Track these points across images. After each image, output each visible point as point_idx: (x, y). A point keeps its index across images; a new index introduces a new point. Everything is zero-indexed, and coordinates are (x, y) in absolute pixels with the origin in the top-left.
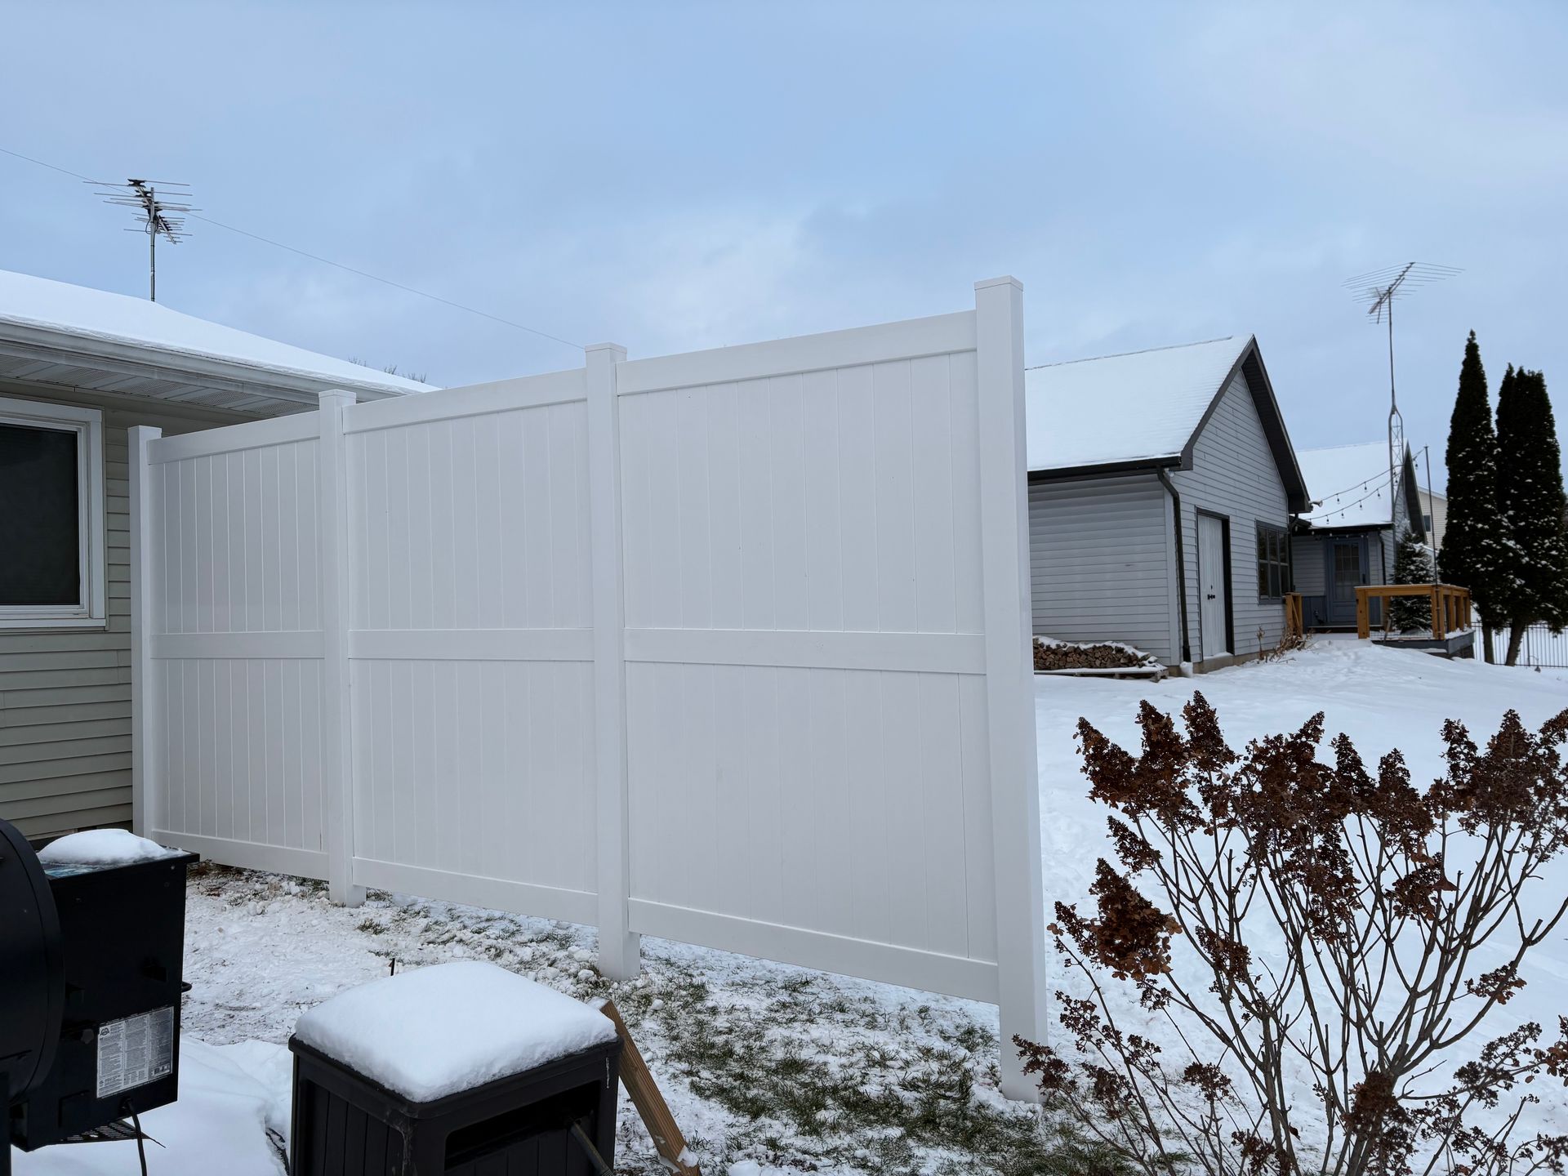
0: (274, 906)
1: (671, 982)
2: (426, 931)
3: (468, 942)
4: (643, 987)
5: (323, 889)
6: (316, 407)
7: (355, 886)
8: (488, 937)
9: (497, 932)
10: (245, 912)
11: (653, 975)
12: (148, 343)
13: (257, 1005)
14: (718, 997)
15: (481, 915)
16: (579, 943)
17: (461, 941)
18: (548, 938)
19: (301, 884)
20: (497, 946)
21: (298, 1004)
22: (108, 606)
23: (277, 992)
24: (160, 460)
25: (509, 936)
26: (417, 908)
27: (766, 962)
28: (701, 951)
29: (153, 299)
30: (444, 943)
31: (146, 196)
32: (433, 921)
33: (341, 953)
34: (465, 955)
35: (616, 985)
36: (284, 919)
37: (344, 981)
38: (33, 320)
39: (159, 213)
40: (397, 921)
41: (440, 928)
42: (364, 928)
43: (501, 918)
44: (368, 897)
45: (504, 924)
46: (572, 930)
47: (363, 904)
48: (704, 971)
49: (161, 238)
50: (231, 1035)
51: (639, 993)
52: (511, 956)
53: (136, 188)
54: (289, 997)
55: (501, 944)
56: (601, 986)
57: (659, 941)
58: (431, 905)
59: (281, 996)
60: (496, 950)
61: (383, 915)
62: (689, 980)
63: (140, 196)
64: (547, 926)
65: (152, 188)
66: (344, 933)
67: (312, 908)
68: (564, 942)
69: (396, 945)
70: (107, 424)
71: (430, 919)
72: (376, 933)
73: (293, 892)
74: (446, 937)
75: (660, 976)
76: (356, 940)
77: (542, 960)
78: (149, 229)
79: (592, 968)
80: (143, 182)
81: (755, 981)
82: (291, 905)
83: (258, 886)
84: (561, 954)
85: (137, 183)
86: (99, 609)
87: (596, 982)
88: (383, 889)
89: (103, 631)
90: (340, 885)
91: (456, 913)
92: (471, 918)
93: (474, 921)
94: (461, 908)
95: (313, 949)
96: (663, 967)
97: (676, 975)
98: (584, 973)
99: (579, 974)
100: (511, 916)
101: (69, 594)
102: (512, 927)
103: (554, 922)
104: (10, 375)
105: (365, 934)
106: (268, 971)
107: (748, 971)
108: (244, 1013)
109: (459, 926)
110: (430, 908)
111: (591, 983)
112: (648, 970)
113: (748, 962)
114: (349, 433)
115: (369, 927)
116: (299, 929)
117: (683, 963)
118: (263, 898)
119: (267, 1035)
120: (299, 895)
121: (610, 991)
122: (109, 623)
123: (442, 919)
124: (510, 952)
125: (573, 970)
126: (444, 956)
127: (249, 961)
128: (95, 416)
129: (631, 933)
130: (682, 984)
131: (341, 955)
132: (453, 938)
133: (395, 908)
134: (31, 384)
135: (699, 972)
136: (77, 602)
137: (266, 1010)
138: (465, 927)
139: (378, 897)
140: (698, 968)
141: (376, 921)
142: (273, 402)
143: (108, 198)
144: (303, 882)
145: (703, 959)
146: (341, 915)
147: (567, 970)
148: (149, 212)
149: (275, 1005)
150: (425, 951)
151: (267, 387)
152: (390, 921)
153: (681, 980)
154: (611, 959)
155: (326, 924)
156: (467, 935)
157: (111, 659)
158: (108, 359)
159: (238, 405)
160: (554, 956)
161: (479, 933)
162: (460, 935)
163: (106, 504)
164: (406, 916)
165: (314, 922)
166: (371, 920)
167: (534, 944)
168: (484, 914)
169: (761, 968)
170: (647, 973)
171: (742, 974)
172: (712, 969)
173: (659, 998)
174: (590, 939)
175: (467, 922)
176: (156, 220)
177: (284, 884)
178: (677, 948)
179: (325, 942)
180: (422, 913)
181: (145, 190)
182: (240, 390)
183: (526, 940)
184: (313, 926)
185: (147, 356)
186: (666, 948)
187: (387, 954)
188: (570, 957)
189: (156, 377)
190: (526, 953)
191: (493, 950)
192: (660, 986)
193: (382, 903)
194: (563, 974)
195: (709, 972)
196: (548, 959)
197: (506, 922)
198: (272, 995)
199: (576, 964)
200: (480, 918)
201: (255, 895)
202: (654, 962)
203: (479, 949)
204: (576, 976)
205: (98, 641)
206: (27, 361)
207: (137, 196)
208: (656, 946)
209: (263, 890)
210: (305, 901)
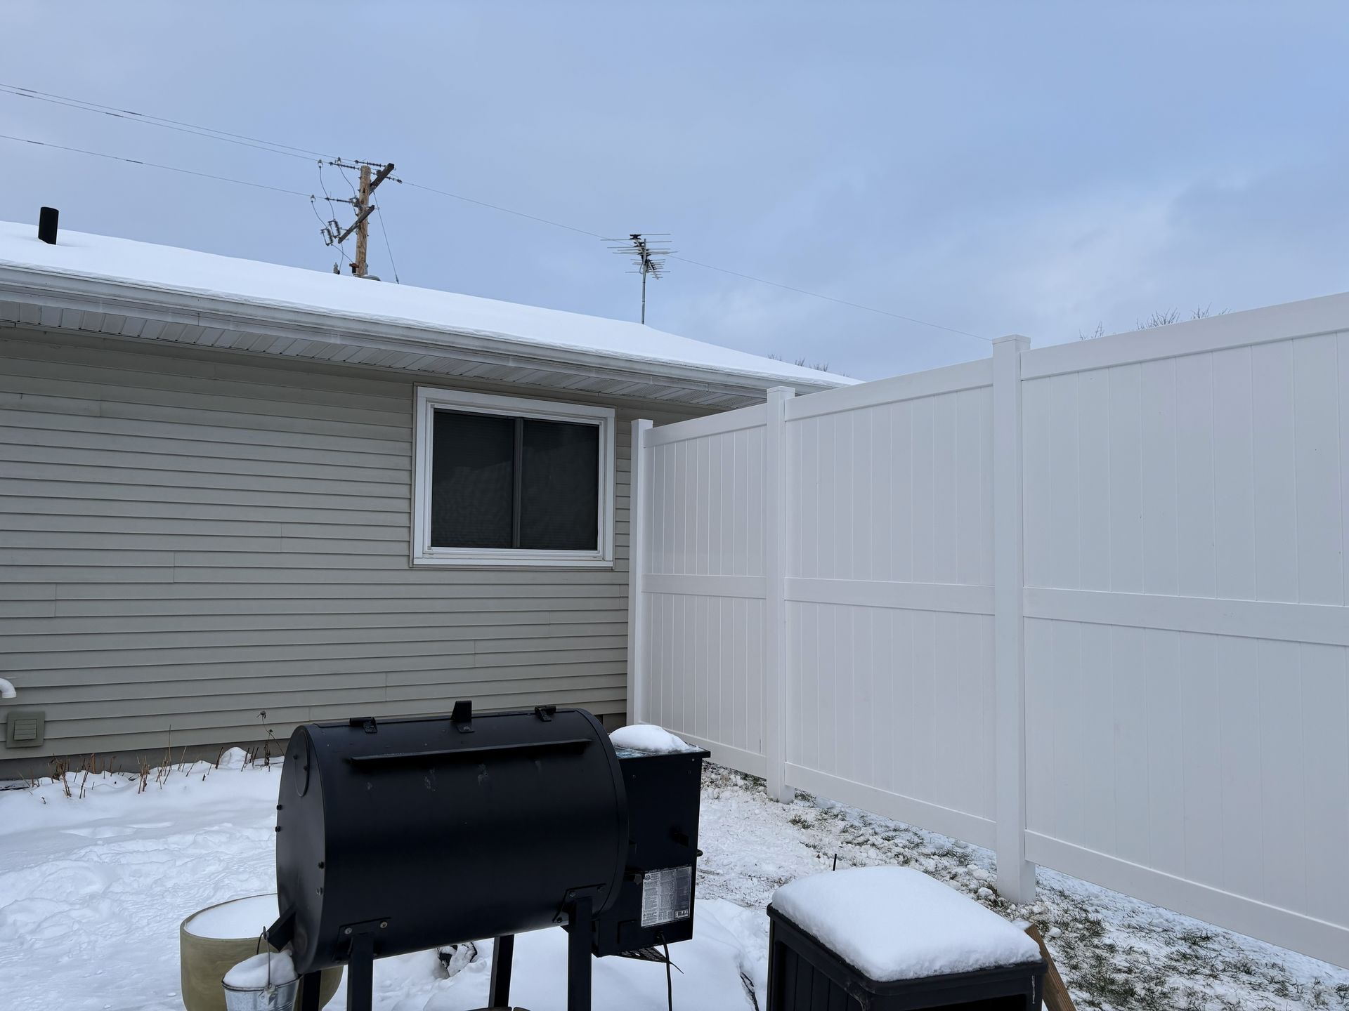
0: (726, 793)
1: (1066, 913)
2: (844, 832)
3: (880, 846)
4: (1040, 913)
5: (761, 785)
6: (765, 400)
7: (787, 786)
8: (897, 846)
9: (904, 842)
10: (706, 796)
11: (1048, 903)
12: (648, 358)
13: (720, 871)
14: (1113, 935)
15: (889, 825)
16: (976, 862)
17: (873, 845)
18: (947, 854)
19: (744, 779)
20: (905, 853)
21: (750, 876)
22: (615, 553)
23: (733, 864)
24: (652, 444)
25: (914, 847)
26: (835, 811)
27: (1161, 910)
28: (1095, 889)
29: (643, 322)
30: (860, 844)
31: (641, 246)
32: (850, 824)
33: (779, 840)
34: (878, 858)
35: (1013, 907)
36: (734, 806)
37: (783, 864)
38: (576, 346)
39: (649, 258)
40: (819, 820)
41: (856, 831)
42: (794, 822)
43: (906, 830)
44: (796, 797)
45: (909, 836)
46: (969, 850)
47: (792, 802)
48: (1098, 908)
49: (649, 275)
50: (703, 892)
51: (1035, 918)
52: (917, 864)
53: (635, 241)
54: (743, 869)
55: (907, 852)
56: (1000, 905)
57: (1051, 873)
58: (847, 810)
59: (737, 868)
60: (904, 857)
61: (810, 816)
62: (1084, 915)
63: (637, 246)
64: (948, 844)
65: (645, 240)
66: (780, 824)
67: (754, 799)
68: (963, 859)
69: (821, 840)
70: (619, 418)
71: (847, 823)
72: (804, 827)
73: (739, 784)
74: (861, 839)
75: (1055, 906)
76: (789, 831)
77: (944, 873)
78: (642, 270)
79: (990, 887)
80: (640, 235)
81: (1152, 928)
82: (739, 795)
83: (713, 776)
84: (961, 870)
85: (635, 237)
86: (609, 555)
87: (995, 901)
88: (808, 791)
89: (611, 570)
90: (774, 785)
91: (868, 820)
92: (880, 826)
93: (883, 829)
94: (872, 817)
95: (758, 833)
96: (1058, 898)
97: (1071, 908)
98: (984, 891)
99: (979, 890)
100: (914, 829)
101: (590, 542)
102: (917, 840)
103: (953, 841)
104: (558, 386)
105: (796, 828)
106: (726, 845)
107: (1144, 916)
108: (711, 876)
109: (871, 831)
110: (846, 813)
111: (990, 901)
112: (1044, 898)
113: (1143, 908)
114: (789, 421)
115: (798, 822)
116: (746, 815)
117: (1077, 898)
118: (717, 786)
119: (729, 897)
120: (744, 787)
121: (1009, 911)
122: (615, 564)
123: (856, 823)
124: (916, 861)
125: (973, 886)
126: (861, 856)
127: (712, 835)
128: (610, 413)
129: (1027, 862)
130: (1078, 917)
131: (780, 842)
132: (867, 841)
133: (818, 809)
134: (574, 392)
135: (1093, 908)
136: (595, 548)
137: (727, 877)
138: (876, 834)
139: (804, 797)
140: (1092, 905)
141: (803, 818)
142: (729, 397)
143: (615, 250)
144: (745, 777)
145: (1097, 897)
146: (776, 808)
147: (967, 885)
148: (642, 258)
149: (733, 874)
150: (845, 849)
151: (725, 386)
152: (815, 819)
153: (1077, 913)
154: (1009, 883)
155: (765, 814)
156: (878, 840)
157: (615, 591)
158: (621, 372)
159: (705, 401)
160: (955, 871)
161: (889, 840)
162: (872, 839)
163: (616, 477)
164: (826, 817)
165: (757, 811)
166: (800, 816)
167: (936, 857)
168: (892, 825)
169: (1157, 916)
170: (1042, 901)
171: (1137, 918)
172: (1106, 908)
173: (1055, 926)
174: (986, 861)
175: (878, 830)
176: (647, 263)
177: (732, 777)
178: (1069, 883)
179: (766, 829)
180: (840, 816)
181: (641, 241)
182: (707, 389)
183: (929, 853)
184: (756, 814)
185: (646, 368)
186: (1059, 881)
187: (815, 847)
188: (969, 874)
189: (651, 383)
190: (930, 864)
191: (901, 857)
192: (1056, 916)
193: (807, 804)
194: (964, 888)
195: (1104, 910)
196: (950, 873)
197: (911, 834)
198: (731, 866)
199: (975, 881)
200: (888, 827)
201: (712, 782)
202: (1048, 892)
203: (889, 854)
204: (976, 892)
205: (607, 577)
206: (571, 375)
207: (635, 246)
208: (1050, 877)
209: (717, 779)
210: (749, 793)
